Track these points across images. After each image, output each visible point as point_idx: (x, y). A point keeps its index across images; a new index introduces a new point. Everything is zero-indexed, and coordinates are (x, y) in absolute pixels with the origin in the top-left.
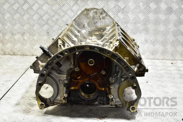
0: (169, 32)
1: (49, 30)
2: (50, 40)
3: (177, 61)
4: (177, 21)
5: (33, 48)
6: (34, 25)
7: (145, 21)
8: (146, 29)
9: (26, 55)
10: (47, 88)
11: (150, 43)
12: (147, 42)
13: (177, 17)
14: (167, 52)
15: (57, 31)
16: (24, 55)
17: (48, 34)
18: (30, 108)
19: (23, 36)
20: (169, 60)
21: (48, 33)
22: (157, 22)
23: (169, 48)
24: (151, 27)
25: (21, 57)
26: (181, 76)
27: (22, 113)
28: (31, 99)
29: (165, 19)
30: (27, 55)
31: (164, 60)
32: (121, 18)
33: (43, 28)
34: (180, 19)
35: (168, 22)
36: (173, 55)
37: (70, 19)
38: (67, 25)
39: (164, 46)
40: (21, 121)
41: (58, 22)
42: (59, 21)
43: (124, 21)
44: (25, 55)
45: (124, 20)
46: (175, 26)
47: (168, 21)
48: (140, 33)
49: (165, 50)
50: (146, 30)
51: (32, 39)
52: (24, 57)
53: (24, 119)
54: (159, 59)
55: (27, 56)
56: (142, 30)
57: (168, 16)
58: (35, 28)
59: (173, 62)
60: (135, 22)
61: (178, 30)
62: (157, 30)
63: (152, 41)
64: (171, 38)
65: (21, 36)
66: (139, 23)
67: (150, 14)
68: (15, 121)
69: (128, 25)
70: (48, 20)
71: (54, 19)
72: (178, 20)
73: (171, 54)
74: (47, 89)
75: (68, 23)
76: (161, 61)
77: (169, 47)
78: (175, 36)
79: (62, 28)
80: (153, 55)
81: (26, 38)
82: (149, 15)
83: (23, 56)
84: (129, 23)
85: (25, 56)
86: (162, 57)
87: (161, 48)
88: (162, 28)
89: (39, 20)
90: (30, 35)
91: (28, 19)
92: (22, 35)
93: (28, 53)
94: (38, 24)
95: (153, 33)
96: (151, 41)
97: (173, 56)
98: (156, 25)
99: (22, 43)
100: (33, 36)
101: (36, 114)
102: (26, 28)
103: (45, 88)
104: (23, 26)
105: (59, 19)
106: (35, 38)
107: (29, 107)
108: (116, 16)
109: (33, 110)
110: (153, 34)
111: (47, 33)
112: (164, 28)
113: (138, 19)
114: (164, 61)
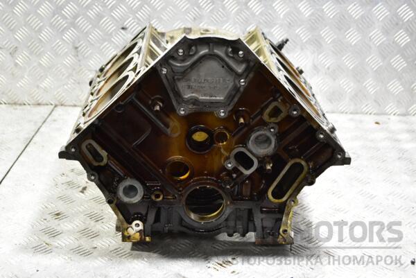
0: (370, 47)
1: (79, 42)
2: (80, 66)
3: (389, 117)
4: (390, 21)
5: (38, 87)
6: (40, 30)
7: (313, 21)
8: (316, 40)
9: (20, 105)
10: (85, 188)
11: (326, 73)
12: (318, 72)
13: (390, 11)
14: (365, 96)
15: (99, 45)
16: (15, 104)
17: (77, 52)
18: (48, 241)
19: (12, 57)
20: (370, 114)
21: (76, 48)
22: (342, 23)
23: (371, 85)
24: (327, 35)
25: (11, 109)
26: (401, 154)
27: (31, 255)
28: (49, 217)
29: (362, 17)
30: (25, 104)
31: (357, 113)
32: (257, 13)
33: (64, 37)
34: (396, 15)
35: (368, 22)
36: (378, 103)
37: (131, 15)
38: (123, 28)
39: (359, 81)
40: (31, 275)
41: (102, 22)
42: (104, 19)
43: (263, 20)
44: (19, 102)
45: (264, 18)
46: (386, 32)
47: (368, 20)
48: (302, 49)
49: (360, 91)
50: (317, 43)
51: (35, 64)
52: (16, 109)
53: (38, 271)
54: (346, 113)
55: (24, 107)
56: (306, 42)
57: (368, 8)
58: (44, 35)
59: (378, 119)
60: (290, 24)
61: (391, 43)
62: (342, 43)
63: (330, 70)
64: (374, 61)
65: (9, 56)
66: (300, 26)
67: (325, 4)
68: (16, 276)
69: (273, 30)
70: (76, 17)
71: (91, 14)
72: (392, 18)
73: (375, 101)
74: (85, 191)
75: (125, 23)
76: (351, 116)
77: (371, 83)
78: (384, 58)
79: (112, 37)
80: (332, 103)
81: (19, 61)
82: (323, 6)
83: (14, 106)
84: (275, 24)
85: (18, 107)
86: (352, 108)
87: (352, 85)
88: (353, 37)
89: (54, 16)
90: (31, 53)
91: (27, 14)
92: (11, 53)
93: (26, 99)
94: (51, 25)
95: (332, 49)
96: (328, 68)
97: (380, 105)
98: (340, 30)
99: (13, 74)
100: (40, 55)
101: (67, 258)
102: (19, 35)
103: (81, 189)
104: (13, 31)
105: (105, 14)
106: (44, 61)
107: (46, 238)
108: (244, 7)
109: (57, 247)
110: (333, 52)
111: (73, 50)
112: (360, 38)
113: (296, 14)
114: (357, 117)
